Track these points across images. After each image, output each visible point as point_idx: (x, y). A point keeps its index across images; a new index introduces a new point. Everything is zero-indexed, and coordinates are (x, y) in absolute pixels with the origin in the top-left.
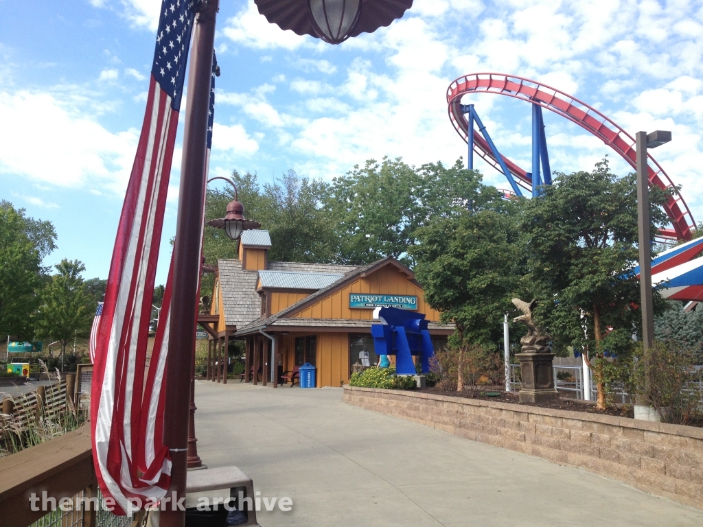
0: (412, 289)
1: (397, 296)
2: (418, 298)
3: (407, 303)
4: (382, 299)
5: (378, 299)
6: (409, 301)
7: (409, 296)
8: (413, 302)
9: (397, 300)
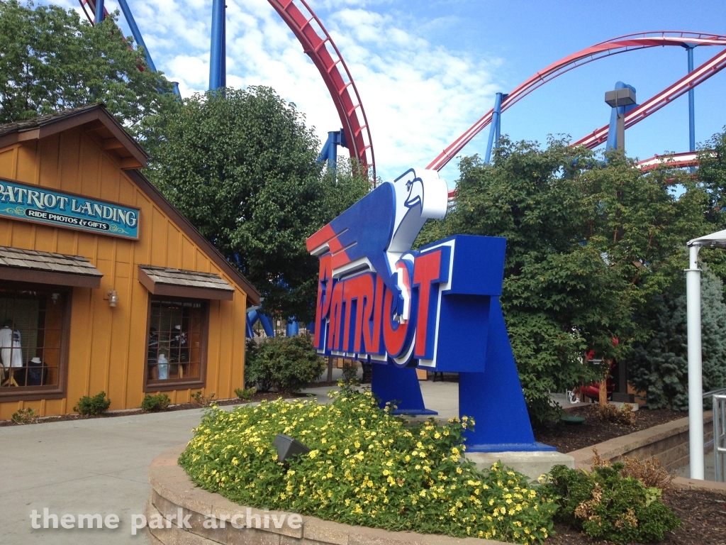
0: (129, 193)
1: (101, 202)
2: (142, 215)
3: (119, 222)
4: (68, 204)
5: (58, 202)
6: (125, 217)
7: (125, 207)
8: (131, 221)
9: (99, 212)
